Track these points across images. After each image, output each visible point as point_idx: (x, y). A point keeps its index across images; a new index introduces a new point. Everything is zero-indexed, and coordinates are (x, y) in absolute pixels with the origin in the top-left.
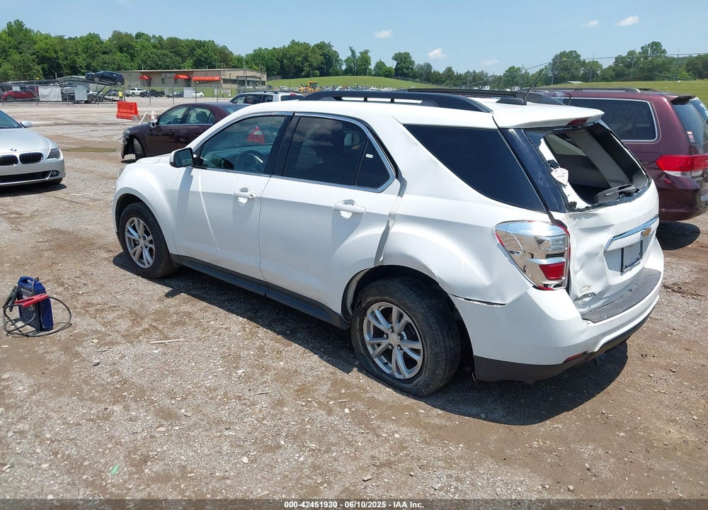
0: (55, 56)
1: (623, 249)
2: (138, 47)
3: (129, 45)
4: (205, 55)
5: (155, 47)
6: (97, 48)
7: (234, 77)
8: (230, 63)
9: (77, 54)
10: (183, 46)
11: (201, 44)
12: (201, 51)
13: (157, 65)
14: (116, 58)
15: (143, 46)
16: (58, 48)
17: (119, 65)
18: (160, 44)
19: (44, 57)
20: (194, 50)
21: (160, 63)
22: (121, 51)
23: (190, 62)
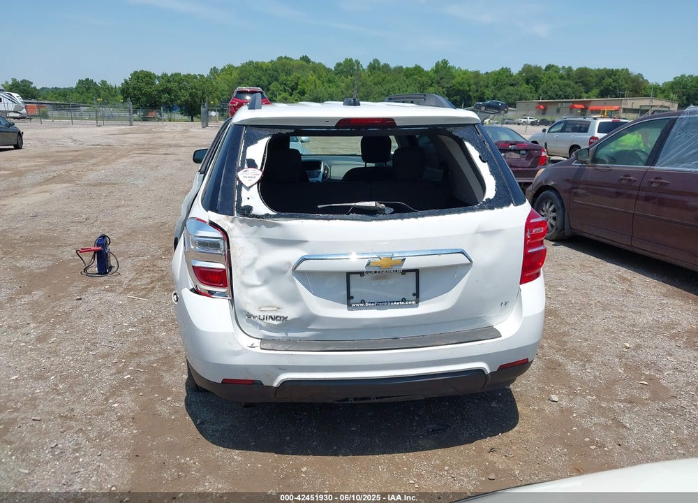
0: (468, 89)
1: (349, 274)
2: (544, 79)
3: (536, 77)
4: (615, 84)
5: (561, 78)
6: (507, 81)
7: (636, 106)
8: (643, 92)
9: (487, 87)
10: (591, 76)
11: (611, 73)
12: (611, 80)
13: (557, 95)
14: (521, 89)
15: (549, 78)
16: (472, 81)
17: (521, 96)
18: (569, 75)
19: (459, 90)
20: (604, 79)
21: (560, 93)
22: (528, 83)
23: (596, 91)
